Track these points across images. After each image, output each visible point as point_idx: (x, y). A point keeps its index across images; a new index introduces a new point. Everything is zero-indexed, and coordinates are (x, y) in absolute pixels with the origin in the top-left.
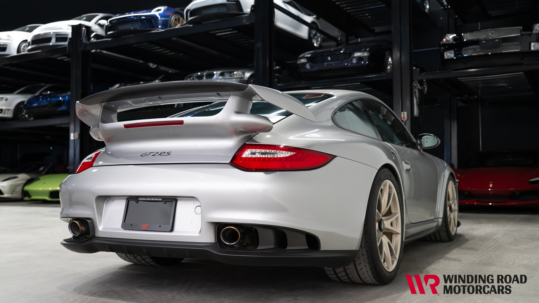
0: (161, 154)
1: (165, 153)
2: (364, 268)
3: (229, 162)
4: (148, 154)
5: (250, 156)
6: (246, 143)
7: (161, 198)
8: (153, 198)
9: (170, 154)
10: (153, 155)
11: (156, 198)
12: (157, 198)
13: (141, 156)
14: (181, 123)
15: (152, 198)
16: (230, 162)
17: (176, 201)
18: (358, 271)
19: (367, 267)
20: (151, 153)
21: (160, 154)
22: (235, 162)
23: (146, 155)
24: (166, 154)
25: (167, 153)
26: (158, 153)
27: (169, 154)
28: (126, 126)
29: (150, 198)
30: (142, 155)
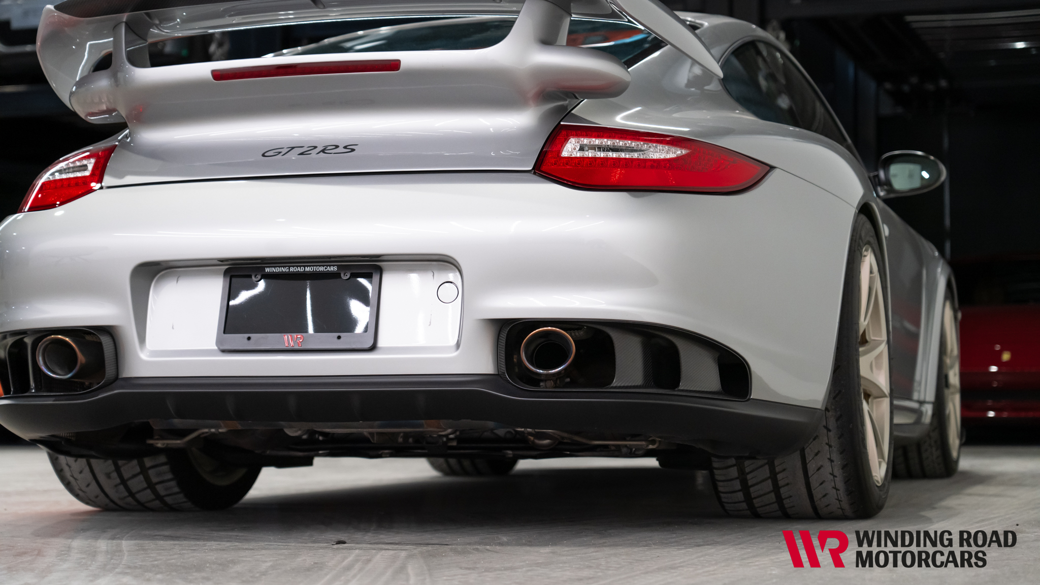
0: (325, 151)
1: (337, 147)
2: (827, 464)
3: (530, 169)
4: (284, 151)
5: (579, 155)
6: (562, 123)
7: (334, 266)
8: (310, 266)
9: (353, 150)
10: (302, 154)
11: (320, 266)
12: (323, 266)
13: (263, 155)
14: (394, 65)
15: (308, 266)
16: (533, 169)
17: (380, 271)
18: (810, 475)
19: (835, 463)
20: (293, 148)
21: (323, 151)
22: (544, 168)
23: (280, 153)
24: (341, 149)
25: (345, 147)
26: (315, 147)
27: (350, 148)
28: (218, 75)
29: (300, 266)
30: (266, 155)
